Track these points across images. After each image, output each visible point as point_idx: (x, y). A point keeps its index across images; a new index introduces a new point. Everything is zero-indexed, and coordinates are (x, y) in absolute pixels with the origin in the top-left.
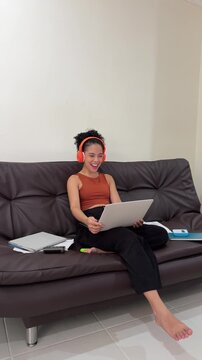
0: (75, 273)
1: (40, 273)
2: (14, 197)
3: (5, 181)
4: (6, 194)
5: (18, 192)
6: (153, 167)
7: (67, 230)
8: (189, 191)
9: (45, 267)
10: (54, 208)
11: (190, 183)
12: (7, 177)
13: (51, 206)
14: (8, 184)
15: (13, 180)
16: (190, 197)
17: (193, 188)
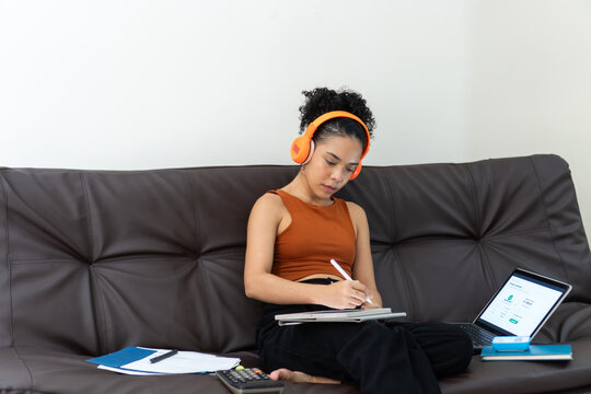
2: (96, 255)
3: (75, 215)
5: (107, 243)
7: (226, 342)
8: (568, 244)
10: (193, 283)
11: (570, 222)
12: (82, 206)
13: (188, 277)
14: (83, 223)
15: (94, 213)
16: (568, 259)
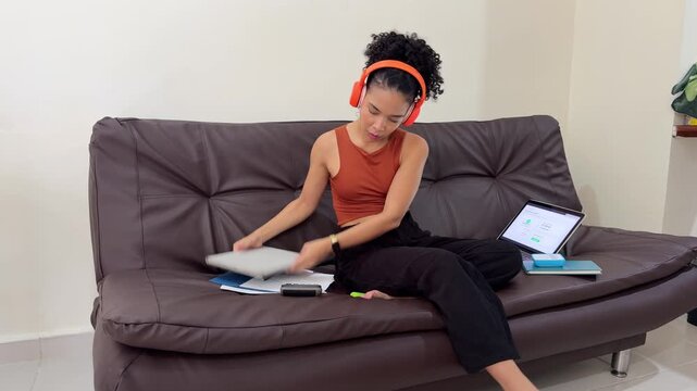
0: (345, 333)
1: (280, 331)
2: (214, 192)
3: (195, 158)
4: (200, 183)
5: (222, 181)
6: (487, 134)
8: (559, 180)
9: (288, 320)
11: (560, 165)
12: (201, 151)
14: (203, 165)
15: (211, 156)
16: (560, 191)
17: (566, 175)
